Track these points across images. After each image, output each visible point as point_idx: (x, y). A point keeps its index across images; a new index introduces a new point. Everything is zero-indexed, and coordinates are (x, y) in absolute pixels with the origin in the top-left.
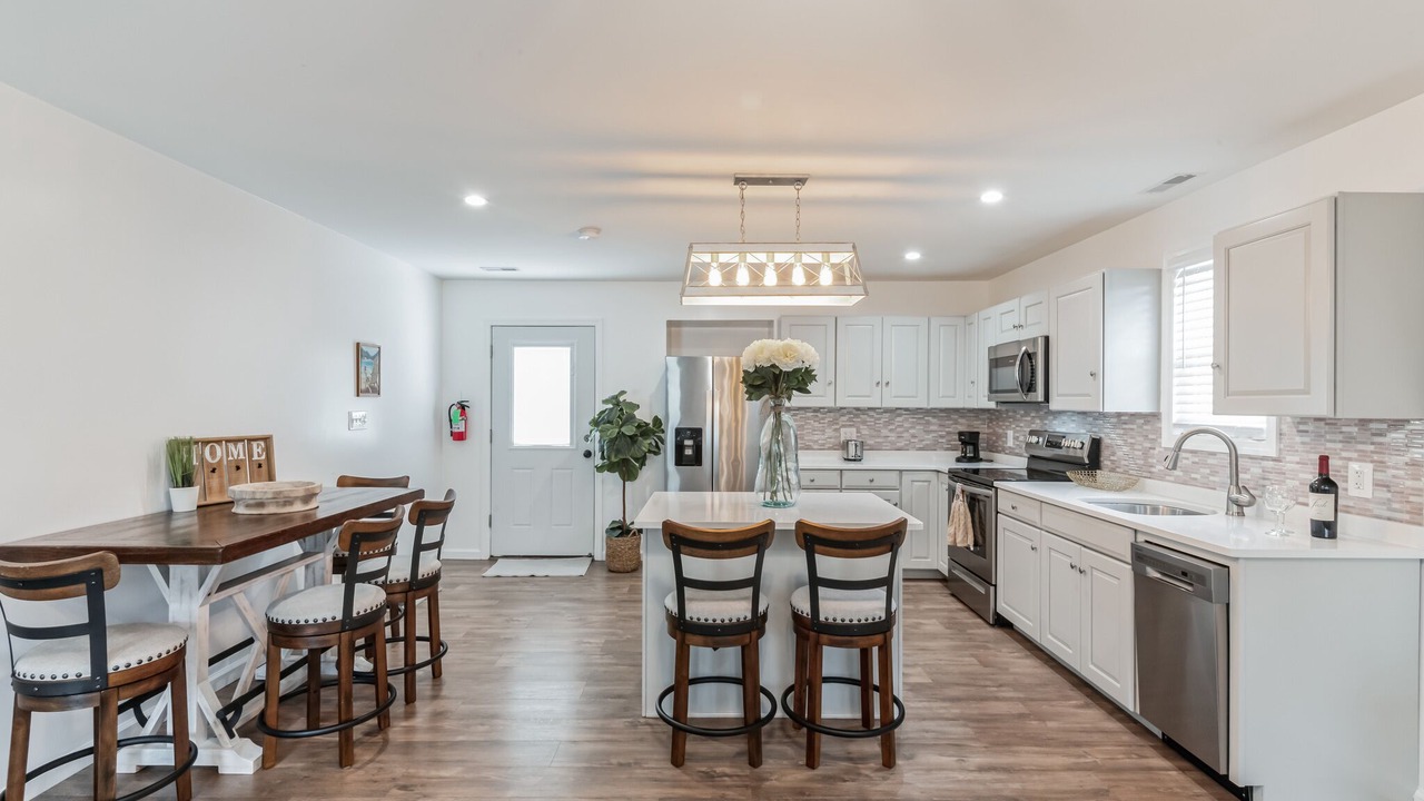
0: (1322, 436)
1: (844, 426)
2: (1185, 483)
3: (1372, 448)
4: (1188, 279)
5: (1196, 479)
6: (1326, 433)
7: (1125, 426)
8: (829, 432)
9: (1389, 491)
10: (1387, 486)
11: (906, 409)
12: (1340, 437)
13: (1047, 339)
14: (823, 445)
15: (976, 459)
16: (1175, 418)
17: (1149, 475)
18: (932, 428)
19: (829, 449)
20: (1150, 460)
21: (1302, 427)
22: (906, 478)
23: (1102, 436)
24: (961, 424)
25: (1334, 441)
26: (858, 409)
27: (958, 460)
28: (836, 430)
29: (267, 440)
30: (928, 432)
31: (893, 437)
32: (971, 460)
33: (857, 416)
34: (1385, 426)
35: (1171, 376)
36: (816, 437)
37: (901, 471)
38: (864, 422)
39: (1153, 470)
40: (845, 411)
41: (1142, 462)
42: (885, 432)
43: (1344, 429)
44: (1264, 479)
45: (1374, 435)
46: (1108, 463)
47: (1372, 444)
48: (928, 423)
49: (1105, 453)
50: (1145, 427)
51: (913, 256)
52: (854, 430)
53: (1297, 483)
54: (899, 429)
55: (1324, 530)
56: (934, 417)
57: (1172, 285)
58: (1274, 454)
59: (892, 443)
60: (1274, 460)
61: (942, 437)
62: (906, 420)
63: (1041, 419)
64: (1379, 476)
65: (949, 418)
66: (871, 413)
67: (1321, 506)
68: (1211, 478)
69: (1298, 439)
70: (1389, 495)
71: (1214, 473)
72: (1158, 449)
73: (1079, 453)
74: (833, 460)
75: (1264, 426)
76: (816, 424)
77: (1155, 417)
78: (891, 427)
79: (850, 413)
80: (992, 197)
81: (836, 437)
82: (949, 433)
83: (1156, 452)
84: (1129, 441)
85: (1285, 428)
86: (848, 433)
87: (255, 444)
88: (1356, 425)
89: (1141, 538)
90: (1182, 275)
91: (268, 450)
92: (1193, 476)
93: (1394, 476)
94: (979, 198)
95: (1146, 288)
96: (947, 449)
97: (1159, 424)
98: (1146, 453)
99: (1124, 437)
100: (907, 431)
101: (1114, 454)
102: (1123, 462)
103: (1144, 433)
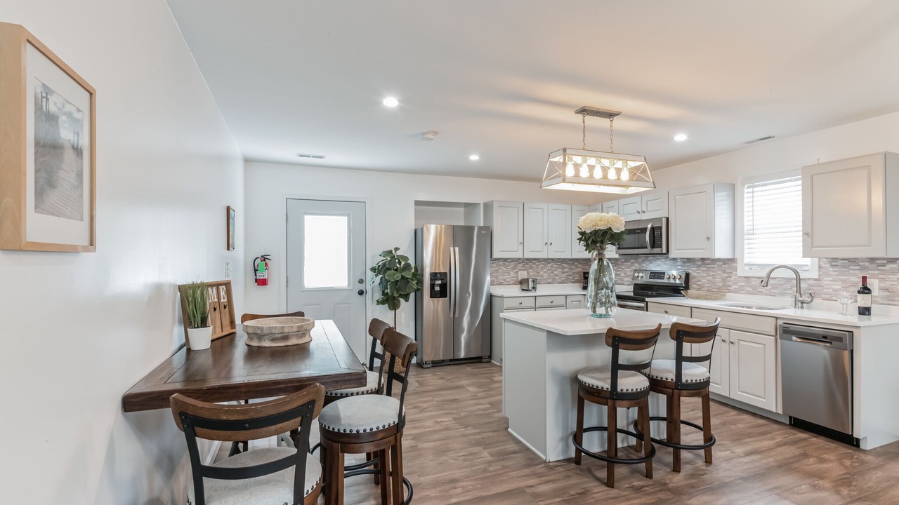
0: (846, 267)
1: (520, 270)
3: (877, 272)
4: (755, 189)
5: (762, 292)
6: (849, 266)
7: (707, 265)
8: (512, 274)
9: (888, 292)
10: (888, 289)
11: (553, 259)
12: (858, 268)
13: (668, 219)
14: (509, 282)
16: (746, 261)
17: (727, 291)
18: (565, 270)
19: (512, 284)
20: (727, 283)
21: (833, 264)
22: (569, 299)
23: (690, 271)
24: (580, 268)
25: (855, 270)
26: (527, 259)
28: (516, 272)
29: (227, 284)
30: (563, 273)
31: (546, 276)
33: (527, 264)
34: (885, 262)
35: (743, 240)
36: (505, 277)
37: (566, 296)
38: (531, 268)
39: (730, 288)
40: (520, 261)
41: (721, 284)
42: (542, 273)
43: (860, 264)
44: (809, 289)
45: (879, 266)
46: (695, 286)
47: (878, 270)
48: (564, 268)
49: (692, 281)
50: (723, 266)
52: (526, 272)
53: (831, 290)
54: (549, 271)
55: (865, 311)
56: (566, 264)
57: (743, 193)
58: (817, 277)
59: (546, 280)
60: (816, 280)
61: (570, 275)
62: (552, 265)
63: (639, 263)
64: (883, 285)
65: (573, 264)
66: (535, 262)
67: (863, 300)
69: (831, 269)
70: (888, 294)
71: (773, 288)
73: (678, 281)
74: (515, 290)
75: (809, 263)
76: (505, 269)
77: (733, 260)
78: (545, 270)
79: (523, 262)
80: (681, 137)
81: (516, 277)
82: (573, 273)
83: (732, 279)
84: (711, 273)
85: (822, 264)
86: (523, 275)
88: (867, 261)
89: (780, 322)
90: (748, 188)
91: (229, 293)
92: (759, 290)
93: (891, 285)
94: (673, 138)
95: (725, 193)
96: (573, 282)
97: (735, 265)
98: (724, 280)
99: (707, 272)
100: (553, 273)
101: (699, 281)
102: (707, 285)
103: (723, 269)
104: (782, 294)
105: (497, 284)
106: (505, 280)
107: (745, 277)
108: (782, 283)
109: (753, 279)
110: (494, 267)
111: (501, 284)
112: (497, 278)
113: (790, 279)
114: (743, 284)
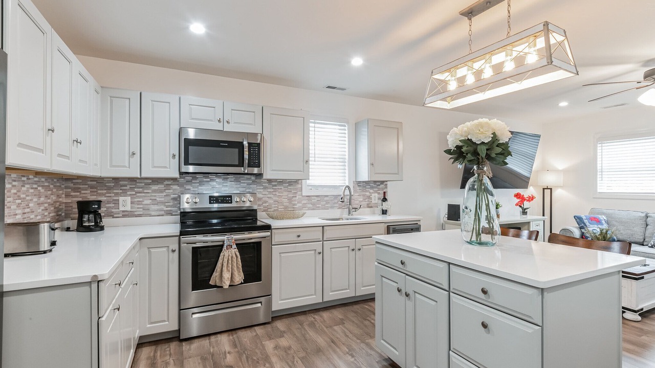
0: (365, 187)
2: (313, 209)
5: (319, 207)
7: (274, 187)
12: (370, 187)
16: (310, 183)
17: (293, 209)
20: (293, 202)
21: (359, 185)
25: (368, 188)
34: (380, 183)
39: (295, 206)
41: (288, 204)
43: (371, 184)
45: (378, 186)
47: (378, 188)
50: (289, 187)
64: (379, 196)
67: (385, 206)
68: (326, 205)
69: (358, 188)
72: (298, 197)
83: (297, 198)
84: (278, 194)
88: (374, 183)
92: (317, 206)
97: (300, 186)
98: (290, 200)
99: (274, 193)
101: (266, 202)
102: (273, 206)
103: (289, 190)
104: (332, 207)
107: (307, 196)
108: (333, 199)
109: (313, 198)
113: (337, 196)
114: (305, 202)
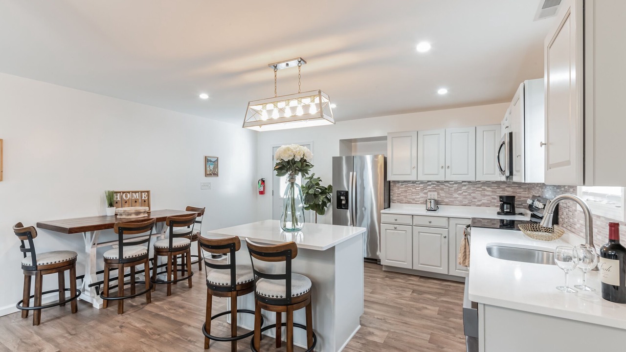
1: (430, 191)
8: (422, 195)
11: (469, 182)
13: (511, 134)
14: (417, 201)
15: (512, 212)
18: (487, 193)
19: (419, 203)
22: (453, 222)
24: (508, 191)
26: (438, 182)
27: (499, 213)
28: (426, 193)
29: (148, 192)
30: (484, 196)
31: (460, 198)
32: (507, 214)
33: (438, 186)
36: (414, 197)
38: (442, 189)
40: (430, 183)
41: (572, 220)
42: (456, 195)
48: (484, 190)
49: (560, 213)
51: (443, 91)
52: (436, 193)
54: (464, 194)
56: (488, 187)
59: (461, 201)
61: (493, 199)
62: (469, 188)
65: (499, 187)
66: (446, 184)
74: (421, 210)
76: (414, 190)
78: (460, 192)
79: (433, 184)
81: (425, 197)
86: (434, 195)
87: (143, 194)
91: (148, 196)
94: (415, 49)
96: (494, 207)
100: (470, 195)
101: (563, 214)
105: (406, 203)
106: (414, 199)
110: (402, 188)
111: (409, 203)
112: (406, 197)
